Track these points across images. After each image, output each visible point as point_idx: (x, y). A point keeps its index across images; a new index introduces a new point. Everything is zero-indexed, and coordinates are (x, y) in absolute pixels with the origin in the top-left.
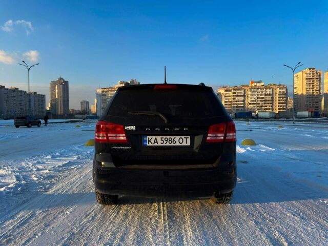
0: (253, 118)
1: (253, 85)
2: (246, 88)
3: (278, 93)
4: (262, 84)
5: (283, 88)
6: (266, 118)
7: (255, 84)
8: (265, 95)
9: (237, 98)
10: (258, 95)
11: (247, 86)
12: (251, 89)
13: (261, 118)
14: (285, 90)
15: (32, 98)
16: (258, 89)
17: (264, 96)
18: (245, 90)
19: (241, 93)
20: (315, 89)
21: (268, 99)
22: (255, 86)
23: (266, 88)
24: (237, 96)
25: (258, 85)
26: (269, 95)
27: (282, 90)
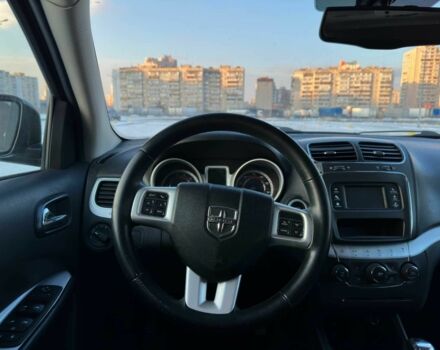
0: (344, 116)
1: (344, 67)
2: (335, 72)
3: (380, 80)
4: (358, 66)
5: (388, 73)
6: (362, 118)
7: (347, 66)
8: (362, 83)
9: (321, 87)
10: (351, 83)
11: (336, 68)
12: (341, 73)
13: (356, 117)
14: (390, 76)
15: (19, 82)
16: (351, 73)
17: (359, 85)
18: (332, 76)
19: (326, 78)
20: (433, 75)
21: (364, 89)
22: (348, 69)
23: (364, 71)
24: (322, 83)
25: (351, 67)
26: (368, 82)
27: (386, 76)
